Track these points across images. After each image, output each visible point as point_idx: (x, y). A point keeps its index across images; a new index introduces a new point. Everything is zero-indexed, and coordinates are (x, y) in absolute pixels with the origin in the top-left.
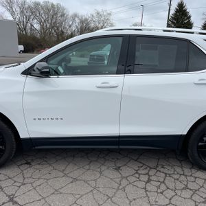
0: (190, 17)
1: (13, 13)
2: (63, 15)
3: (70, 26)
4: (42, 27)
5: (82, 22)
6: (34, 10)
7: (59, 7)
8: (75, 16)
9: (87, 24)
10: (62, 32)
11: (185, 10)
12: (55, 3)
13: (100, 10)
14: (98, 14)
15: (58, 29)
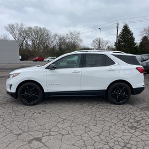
0: (132, 34)
1: (14, 35)
2: (47, 35)
3: (53, 42)
4: (33, 43)
5: (60, 39)
6: (28, 32)
7: (44, 30)
8: (56, 35)
9: (64, 40)
10: (47, 46)
11: (129, 30)
12: (42, 27)
13: (72, 31)
14: (71, 33)
15: (44, 44)
